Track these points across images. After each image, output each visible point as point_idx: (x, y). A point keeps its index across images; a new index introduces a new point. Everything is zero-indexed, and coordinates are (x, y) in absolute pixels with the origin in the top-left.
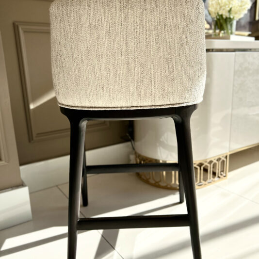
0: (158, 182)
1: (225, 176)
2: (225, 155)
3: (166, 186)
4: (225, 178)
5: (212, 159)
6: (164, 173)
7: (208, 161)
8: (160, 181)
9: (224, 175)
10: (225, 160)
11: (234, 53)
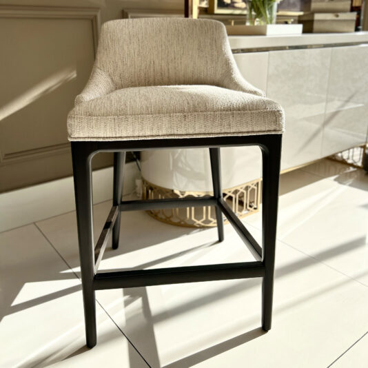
0: (169, 218)
1: (255, 209)
2: (255, 182)
3: (180, 222)
4: (256, 210)
5: (238, 188)
6: (177, 209)
7: (233, 190)
8: (172, 216)
9: (255, 207)
10: (256, 188)
11: (267, 53)
